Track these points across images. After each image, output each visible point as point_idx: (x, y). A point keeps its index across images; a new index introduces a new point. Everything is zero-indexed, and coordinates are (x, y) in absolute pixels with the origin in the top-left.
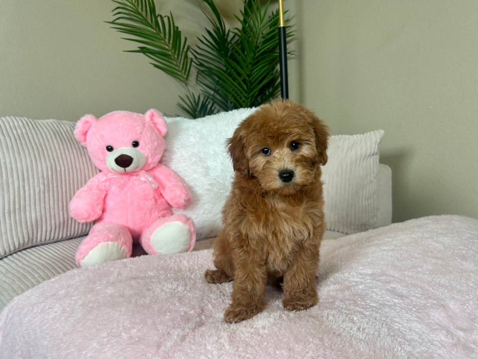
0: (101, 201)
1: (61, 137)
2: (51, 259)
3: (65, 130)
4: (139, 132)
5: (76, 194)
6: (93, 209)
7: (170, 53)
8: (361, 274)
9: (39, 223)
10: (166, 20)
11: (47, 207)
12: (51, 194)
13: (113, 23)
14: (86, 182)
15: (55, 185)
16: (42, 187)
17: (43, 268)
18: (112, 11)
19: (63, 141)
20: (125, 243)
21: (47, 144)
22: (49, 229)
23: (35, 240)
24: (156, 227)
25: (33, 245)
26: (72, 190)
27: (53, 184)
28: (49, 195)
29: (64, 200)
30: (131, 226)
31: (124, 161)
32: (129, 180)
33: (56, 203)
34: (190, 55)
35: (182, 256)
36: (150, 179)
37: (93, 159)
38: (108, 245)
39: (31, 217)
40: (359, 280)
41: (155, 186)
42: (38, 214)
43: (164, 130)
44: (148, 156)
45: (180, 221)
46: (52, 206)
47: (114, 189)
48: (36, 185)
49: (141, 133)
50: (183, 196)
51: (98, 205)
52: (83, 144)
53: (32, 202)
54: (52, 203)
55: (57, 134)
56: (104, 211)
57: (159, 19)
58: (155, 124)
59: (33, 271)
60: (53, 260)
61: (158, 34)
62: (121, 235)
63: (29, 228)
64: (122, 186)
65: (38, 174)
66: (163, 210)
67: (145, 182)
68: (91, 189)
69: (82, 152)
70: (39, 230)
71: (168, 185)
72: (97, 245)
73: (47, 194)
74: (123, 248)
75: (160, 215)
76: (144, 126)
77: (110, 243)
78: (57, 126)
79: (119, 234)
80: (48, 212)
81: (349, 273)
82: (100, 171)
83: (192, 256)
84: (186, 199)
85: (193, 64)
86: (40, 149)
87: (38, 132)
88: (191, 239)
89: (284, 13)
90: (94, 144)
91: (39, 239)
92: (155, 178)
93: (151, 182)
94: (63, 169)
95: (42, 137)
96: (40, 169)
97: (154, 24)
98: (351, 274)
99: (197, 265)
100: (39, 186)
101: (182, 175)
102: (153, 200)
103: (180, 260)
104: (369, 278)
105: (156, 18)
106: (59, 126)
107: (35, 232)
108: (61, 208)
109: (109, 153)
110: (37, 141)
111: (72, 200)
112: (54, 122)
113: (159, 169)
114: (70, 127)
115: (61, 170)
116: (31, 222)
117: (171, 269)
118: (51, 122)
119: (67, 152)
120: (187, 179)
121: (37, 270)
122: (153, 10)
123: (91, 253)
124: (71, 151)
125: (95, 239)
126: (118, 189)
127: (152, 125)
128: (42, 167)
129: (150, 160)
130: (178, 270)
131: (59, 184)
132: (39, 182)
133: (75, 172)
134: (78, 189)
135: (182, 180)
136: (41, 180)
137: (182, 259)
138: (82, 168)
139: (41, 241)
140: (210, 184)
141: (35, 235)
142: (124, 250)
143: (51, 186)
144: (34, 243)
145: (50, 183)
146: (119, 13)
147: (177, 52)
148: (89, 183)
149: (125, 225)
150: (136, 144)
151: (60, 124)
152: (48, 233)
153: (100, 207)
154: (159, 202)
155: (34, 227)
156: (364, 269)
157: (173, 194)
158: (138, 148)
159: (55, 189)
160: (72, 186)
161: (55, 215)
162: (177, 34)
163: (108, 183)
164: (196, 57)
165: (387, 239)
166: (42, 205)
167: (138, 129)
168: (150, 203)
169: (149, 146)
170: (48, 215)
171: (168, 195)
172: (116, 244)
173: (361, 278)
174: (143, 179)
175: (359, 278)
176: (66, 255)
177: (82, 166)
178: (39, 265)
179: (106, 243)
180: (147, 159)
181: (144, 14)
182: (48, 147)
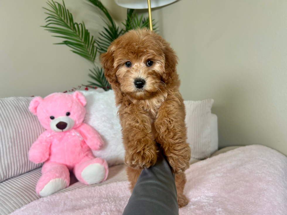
0: (48, 150)
1: (20, 110)
2: (20, 189)
3: (22, 105)
4: (70, 106)
5: (32, 146)
6: (44, 155)
7: (83, 44)
8: (207, 197)
9: (10, 166)
10: (80, 26)
11: (14, 156)
12: (16, 147)
13: (46, 27)
14: (37, 137)
15: (18, 141)
16: (10, 144)
17: (15, 196)
18: (46, 19)
19: (22, 113)
20: (66, 178)
21: (12, 116)
22: (16, 169)
23: (7, 176)
24: (85, 167)
25: (7, 179)
26: (29, 143)
27: (17, 141)
28: (15, 148)
29: (25, 150)
30: (68, 164)
31: (62, 126)
32: (65, 135)
33: (20, 152)
34: (95, 44)
35: (101, 189)
36: (78, 134)
37: (41, 123)
38: (56, 181)
39: (5, 163)
40: (206, 201)
41: (81, 139)
42: (9, 161)
43: (84, 103)
44: (76, 120)
45: (99, 163)
46: (17, 155)
47: (55, 141)
48: (7, 143)
49: (71, 107)
50: (99, 143)
51: (46, 152)
52: (35, 114)
53: (5, 154)
54: (17, 152)
55: (17, 108)
56: (50, 155)
57: (76, 26)
58: (79, 100)
59: (9, 199)
60: (21, 190)
61: (74, 33)
62: (63, 173)
63: (4, 170)
64: (60, 140)
65: (7, 136)
66: (86, 152)
67: (75, 136)
68: (41, 143)
69: (34, 119)
70: (10, 170)
71: (89, 136)
72: (49, 181)
73: (14, 148)
74: (65, 181)
75: (85, 155)
76: (73, 102)
77: (57, 179)
78: (17, 102)
79: (62, 172)
80: (15, 158)
81: (200, 196)
82: (46, 130)
83: (107, 188)
84: (101, 145)
85: (98, 50)
86: (8, 120)
87: (5, 108)
88: (106, 172)
89: (152, 21)
90: (42, 115)
91: (10, 176)
92: (81, 133)
93: (79, 137)
94: (23, 131)
95: (8, 112)
96: (8, 133)
97: (72, 28)
98: (202, 197)
99: (111, 193)
100: (8, 143)
101: (96, 128)
102: (80, 147)
103: (101, 191)
104: (212, 199)
105: (74, 25)
106: (18, 102)
107: (8, 172)
108: (23, 155)
109: (52, 121)
110: (5, 115)
111: (30, 150)
112: (14, 99)
113: (83, 127)
114: (25, 102)
115: (21, 132)
116: (5, 166)
117: (96, 196)
118: (13, 99)
119: (25, 120)
120: (100, 131)
121: (12, 198)
122: (71, 20)
123: (46, 187)
124: (27, 119)
125: (48, 178)
126: (58, 142)
127: (78, 101)
128: (10, 132)
129: (77, 123)
130: (100, 196)
131: (21, 140)
132: (8, 141)
133: (30, 132)
134: (33, 142)
135: (97, 133)
136: (9, 140)
137: (101, 190)
138: (35, 129)
139: (11, 176)
140: (114, 134)
141: (8, 173)
142: (66, 182)
143: (16, 142)
144: (7, 178)
145: (15, 141)
146: (50, 20)
147: (87, 43)
148: (40, 138)
149: (64, 163)
150: (68, 114)
151: (18, 101)
152: (16, 171)
153: (48, 153)
154: (84, 147)
155: (7, 169)
156: (208, 193)
157: (92, 142)
158: (70, 117)
159: (19, 144)
160: (29, 141)
161: (19, 160)
162: (87, 33)
163: (52, 138)
164: (99, 45)
165: (218, 168)
166: (11, 155)
167: (69, 105)
168: (78, 149)
169: (76, 114)
170: (15, 161)
171: (89, 143)
172: (61, 179)
173: (207, 200)
174: (73, 134)
175: (206, 199)
176: (28, 185)
177: (34, 127)
178: (13, 194)
179: (54, 180)
180: (75, 122)
181: (66, 21)
182: (13, 118)
